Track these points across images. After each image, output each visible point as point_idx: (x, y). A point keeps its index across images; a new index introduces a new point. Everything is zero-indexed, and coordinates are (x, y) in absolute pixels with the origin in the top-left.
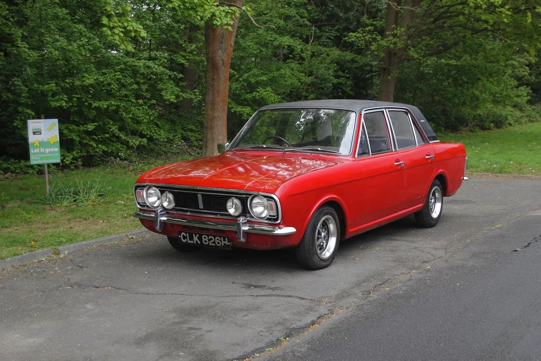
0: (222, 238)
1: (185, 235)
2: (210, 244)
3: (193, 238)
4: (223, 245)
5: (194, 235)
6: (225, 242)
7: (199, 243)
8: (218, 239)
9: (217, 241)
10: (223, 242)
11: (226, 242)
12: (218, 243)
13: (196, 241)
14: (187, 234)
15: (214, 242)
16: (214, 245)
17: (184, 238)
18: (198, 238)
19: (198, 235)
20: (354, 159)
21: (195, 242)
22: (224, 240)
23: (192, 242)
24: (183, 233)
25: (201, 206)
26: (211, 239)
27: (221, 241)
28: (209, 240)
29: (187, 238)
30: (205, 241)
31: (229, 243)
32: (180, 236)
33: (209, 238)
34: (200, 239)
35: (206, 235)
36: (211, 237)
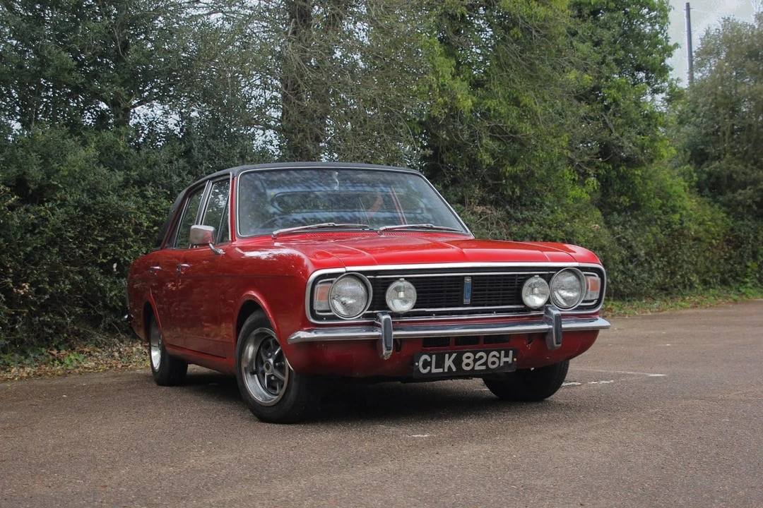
0: (503, 352)
1: (429, 360)
2: (477, 368)
3: (443, 362)
4: (502, 364)
5: (447, 355)
6: (506, 359)
7: (454, 370)
8: (494, 356)
9: (491, 360)
10: (504, 359)
11: (509, 360)
13: (449, 367)
14: (434, 356)
15: (485, 364)
16: (483, 367)
18: (453, 361)
19: (454, 355)
21: (446, 370)
22: (507, 356)
23: (440, 370)
24: (425, 357)
25: (467, 301)
26: (481, 357)
27: (499, 358)
28: (475, 361)
29: (431, 366)
30: (468, 365)
31: (515, 359)
32: (417, 364)
33: (477, 357)
34: (458, 362)
35: (469, 352)
36: (480, 354)
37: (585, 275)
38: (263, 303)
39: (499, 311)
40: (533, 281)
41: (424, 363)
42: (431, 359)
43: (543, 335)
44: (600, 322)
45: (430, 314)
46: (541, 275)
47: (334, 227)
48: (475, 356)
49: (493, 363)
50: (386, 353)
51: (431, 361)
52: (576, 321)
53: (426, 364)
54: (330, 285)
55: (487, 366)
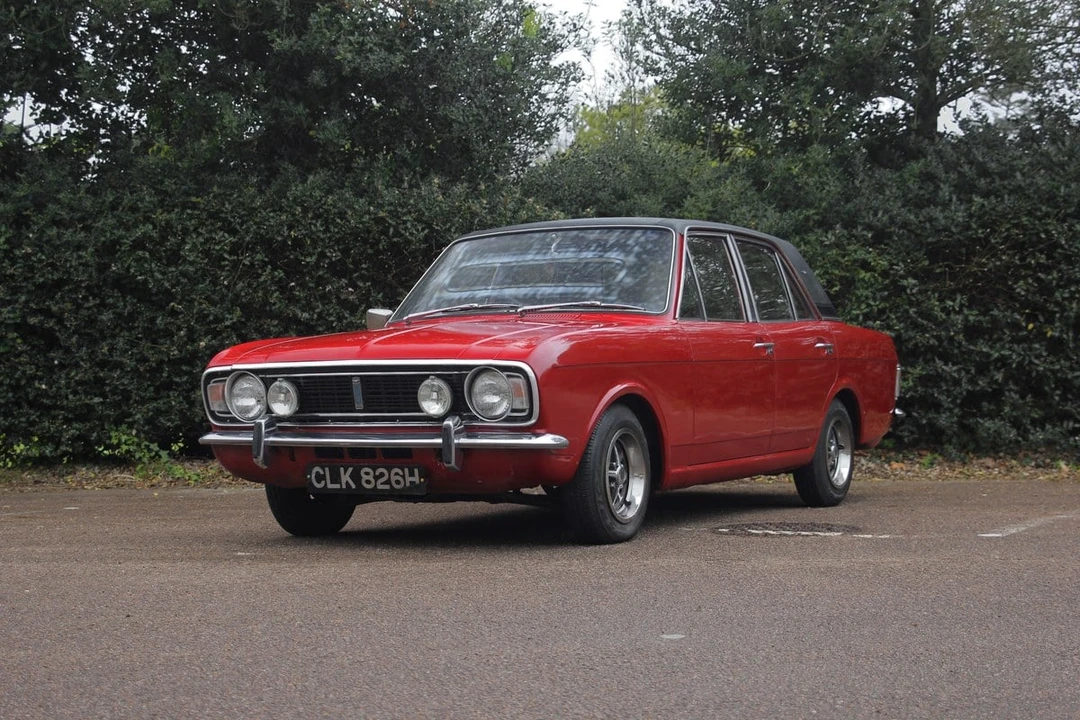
0: (406, 470)
1: (322, 473)
2: (380, 487)
3: (340, 477)
4: (408, 484)
5: (342, 469)
6: (412, 479)
7: (354, 486)
8: (397, 474)
9: (394, 478)
10: (409, 479)
11: (416, 479)
12: (398, 482)
13: (347, 482)
14: (327, 469)
15: (388, 482)
16: (387, 487)
17: (319, 478)
18: (351, 476)
19: (350, 469)
20: (675, 321)
21: (344, 487)
22: (412, 474)
23: (337, 486)
24: (317, 469)
25: (359, 405)
26: (382, 475)
27: (403, 477)
28: (376, 478)
29: (325, 480)
30: (368, 482)
31: (422, 480)
32: (309, 476)
33: (377, 473)
34: (356, 477)
36: (382, 470)
39: (402, 419)
40: (427, 382)
41: (317, 476)
42: (324, 471)
43: (437, 451)
45: (325, 420)
46: (438, 376)
48: (374, 472)
50: (259, 461)
51: (324, 475)
53: (320, 478)
54: (220, 384)
55: (391, 486)
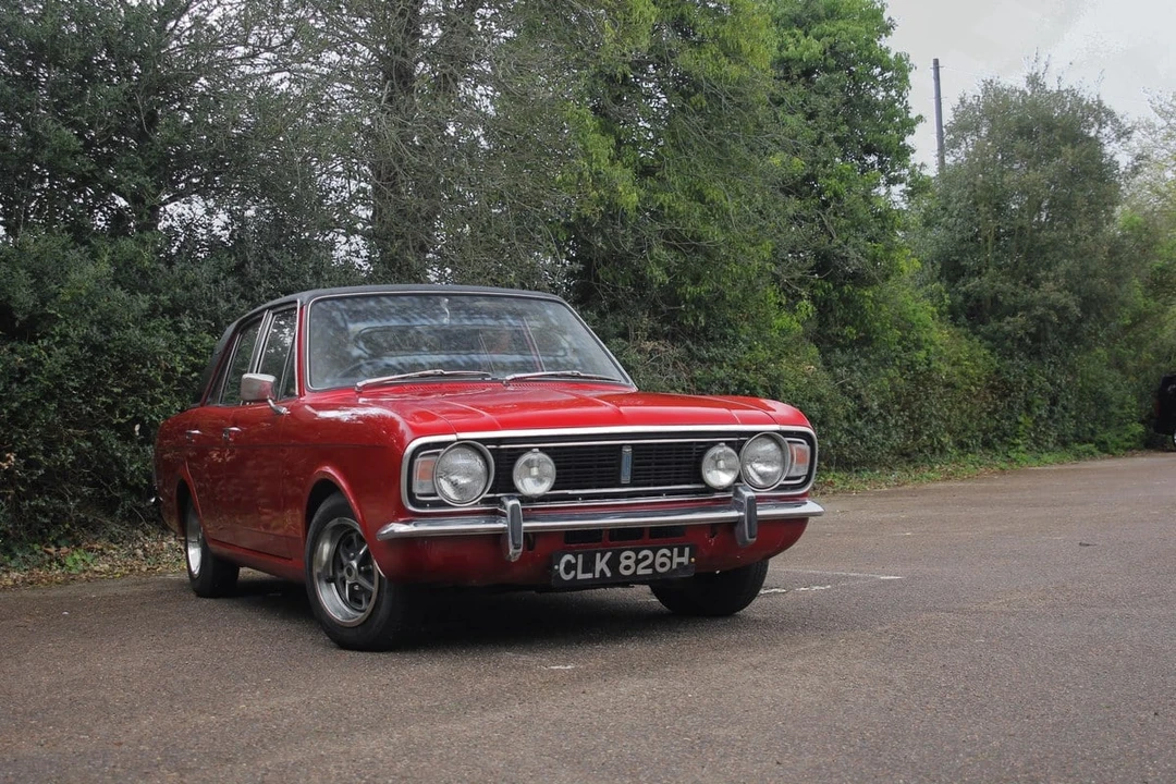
0: (676, 550)
1: (573, 561)
2: (640, 572)
3: (594, 564)
4: (674, 566)
5: (598, 555)
6: (681, 560)
7: (609, 575)
8: (664, 555)
9: (659, 560)
10: (677, 560)
11: (685, 560)
13: (602, 571)
14: (580, 556)
15: (652, 566)
16: (649, 571)
17: (567, 569)
18: (607, 563)
19: (609, 554)
21: (597, 576)
22: (681, 554)
23: (589, 576)
24: (568, 557)
25: (626, 479)
26: (646, 558)
27: (671, 558)
28: (638, 562)
29: (576, 570)
30: (627, 568)
31: (693, 560)
32: (556, 567)
33: (640, 557)
34: (614, 563)
35: (630, 550)
36: (645, 552)
37: (789, 442)
38: (343, 483)
39: (670, 493)
40: (716, 450)
41: (567, 566)
42: (577, 559)
43: (731, 525)
44: (810, 507)
45: (574, 498)
46: (727, 443)
47: (442, 375)
48: (637, 556)
49: (663, 565)
50: (514, 552)
51: (576, 564)
52: (777, 506)
53: (569, 567)
54: (435, 458)
55: (654, 569)
